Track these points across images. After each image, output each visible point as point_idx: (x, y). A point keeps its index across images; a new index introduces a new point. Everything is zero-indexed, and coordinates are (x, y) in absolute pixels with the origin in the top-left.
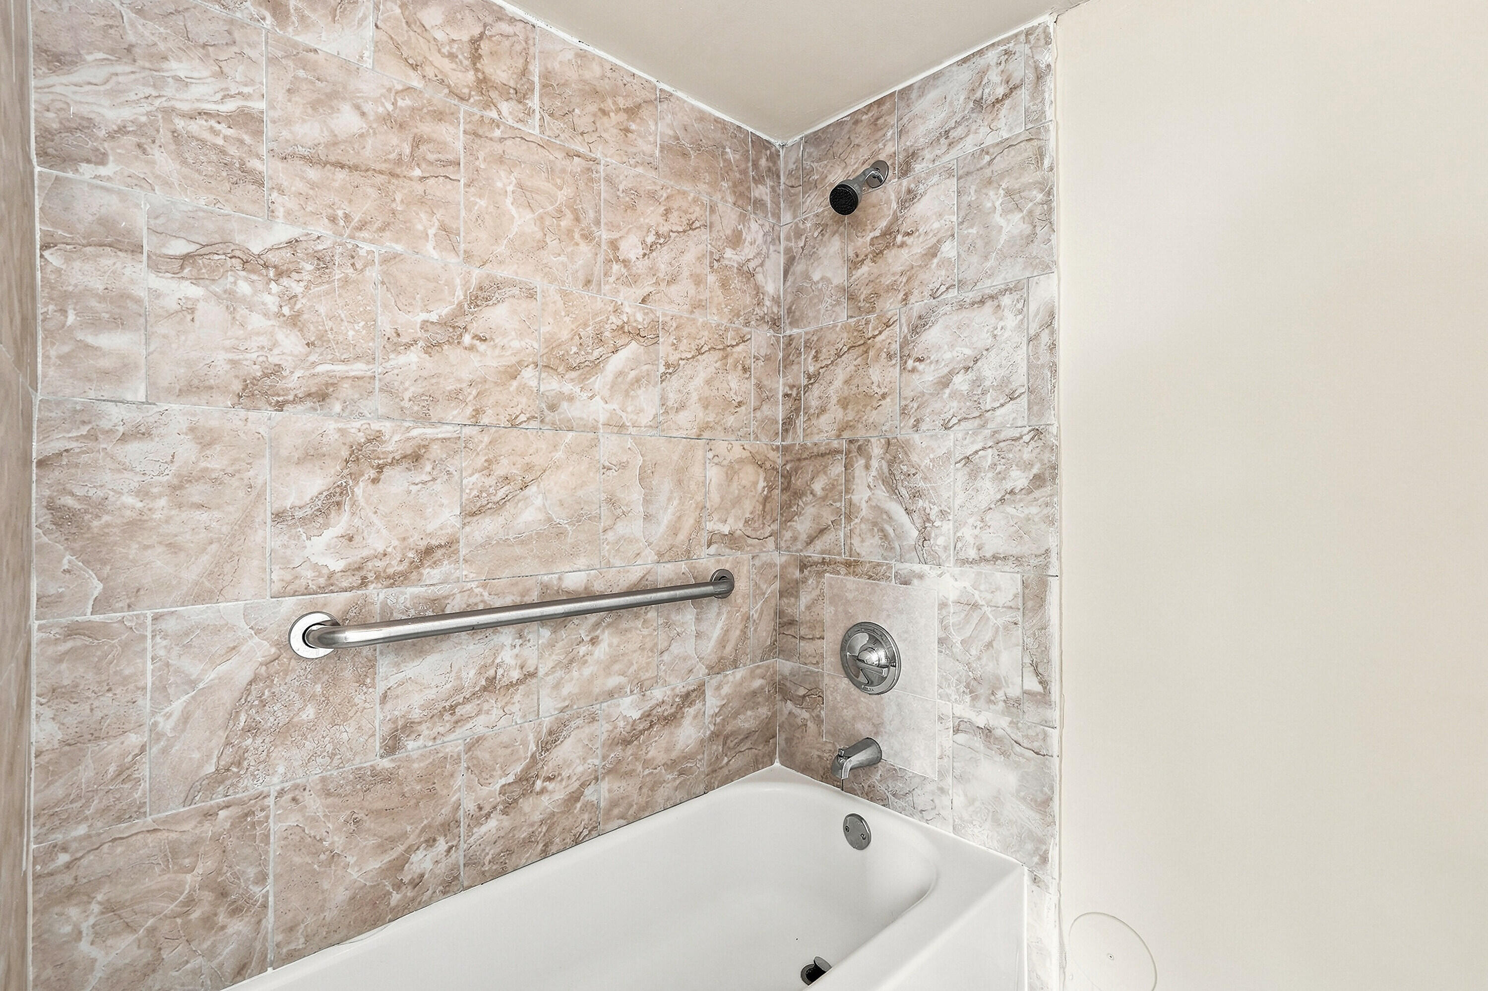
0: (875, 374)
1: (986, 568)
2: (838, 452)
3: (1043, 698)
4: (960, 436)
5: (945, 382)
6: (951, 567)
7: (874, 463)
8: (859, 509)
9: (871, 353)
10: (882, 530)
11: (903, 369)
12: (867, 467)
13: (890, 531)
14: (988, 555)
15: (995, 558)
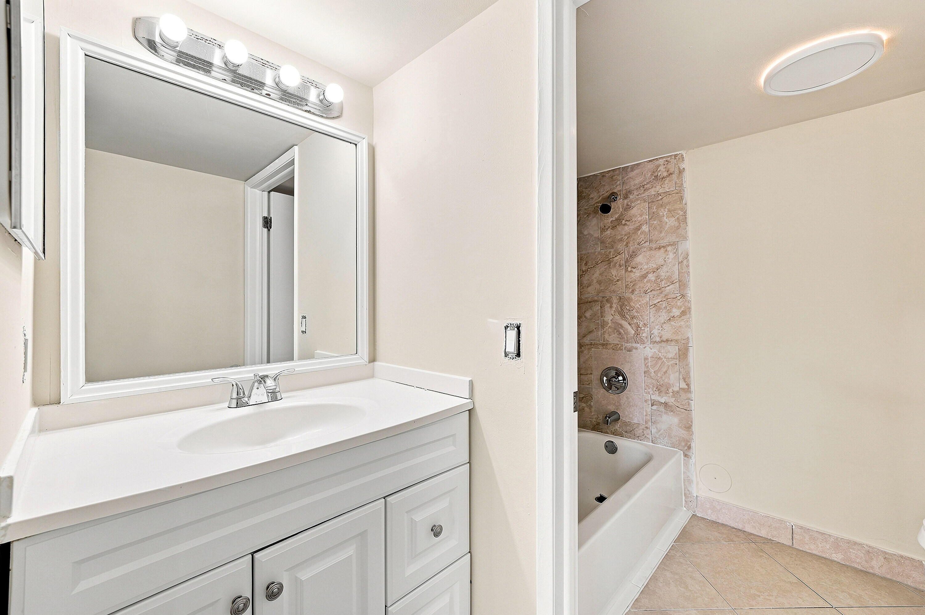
0: (614, 272)
1: (663, 344)
2: (596, 301)
3: (688, 390)
4: (651, 296)
5: (644, 276)
6: (648, 345)
7: (614, 306)
8: (608, 323)
9: (612, 264)
10: (618, 331)
11: (626, 270)
12: (611, 307)
13: (622, 331)
14: (665, 339)
15: (667, 341)
